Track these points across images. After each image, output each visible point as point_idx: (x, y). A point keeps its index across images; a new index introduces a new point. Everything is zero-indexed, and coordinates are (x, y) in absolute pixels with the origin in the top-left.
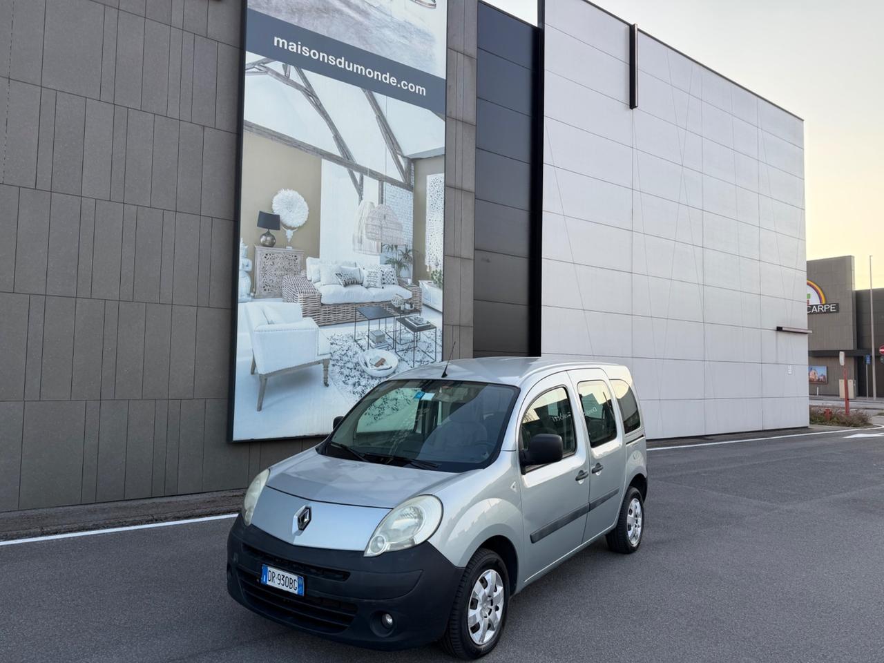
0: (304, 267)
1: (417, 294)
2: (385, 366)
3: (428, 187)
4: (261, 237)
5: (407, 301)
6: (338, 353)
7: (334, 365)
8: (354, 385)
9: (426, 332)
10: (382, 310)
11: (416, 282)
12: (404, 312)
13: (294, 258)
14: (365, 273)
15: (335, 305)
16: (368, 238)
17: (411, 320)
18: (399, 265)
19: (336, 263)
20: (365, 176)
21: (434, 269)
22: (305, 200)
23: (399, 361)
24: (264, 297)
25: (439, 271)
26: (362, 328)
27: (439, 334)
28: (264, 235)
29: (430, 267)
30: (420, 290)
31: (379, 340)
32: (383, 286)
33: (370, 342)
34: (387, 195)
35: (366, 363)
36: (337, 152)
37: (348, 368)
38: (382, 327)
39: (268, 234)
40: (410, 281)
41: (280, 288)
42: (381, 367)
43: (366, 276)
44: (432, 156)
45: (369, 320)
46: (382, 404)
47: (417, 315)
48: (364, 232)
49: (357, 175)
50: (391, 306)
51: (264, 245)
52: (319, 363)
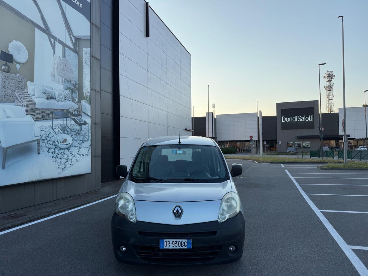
0: (26, 87)
1: (80, 106)
2: (67, 143)
3: (84, 54)
4: (2, 66)
5: (76, 110)
6: (44, 136)
7: (42, 142)
8: (53, 153)
9: (84, 126)
10: (65, 114)
11: (79, 101)
12: (74, 115)
13: (20, 81)
14: (57, 93)
15: (42, 109)
16: (58, 75)
17: (78, 119)
18: (72, 91)
19: (43, 86)
20: (56, 42)
21: (87, 95)
22: (27, 49)
23: (73, 140)
24: (5, 102)
25: (89, 96)
26: (56, 123)
27: (89, 127)
28: (4, 65)
29: (85, 93)
30: (81, 104)
31: (64, 129)
32: (65, 101)
33: (60, 130)
34: (66, 54)
35: (58, 141)
36: (43, 26)
37: (49, 144)
38: (65, 122)
39: (6, 65)
40: (77, 100)
41: (13, 97)
42: (65, 143)
43: (57, 95)
44: (85, 39)
45: (59, 118)
46: (66, 162)
47: (80, 117)
48: (56, 71)
49: (52, 40)
50: (69, 112)
51: (4, 71)
52: (35, 141)
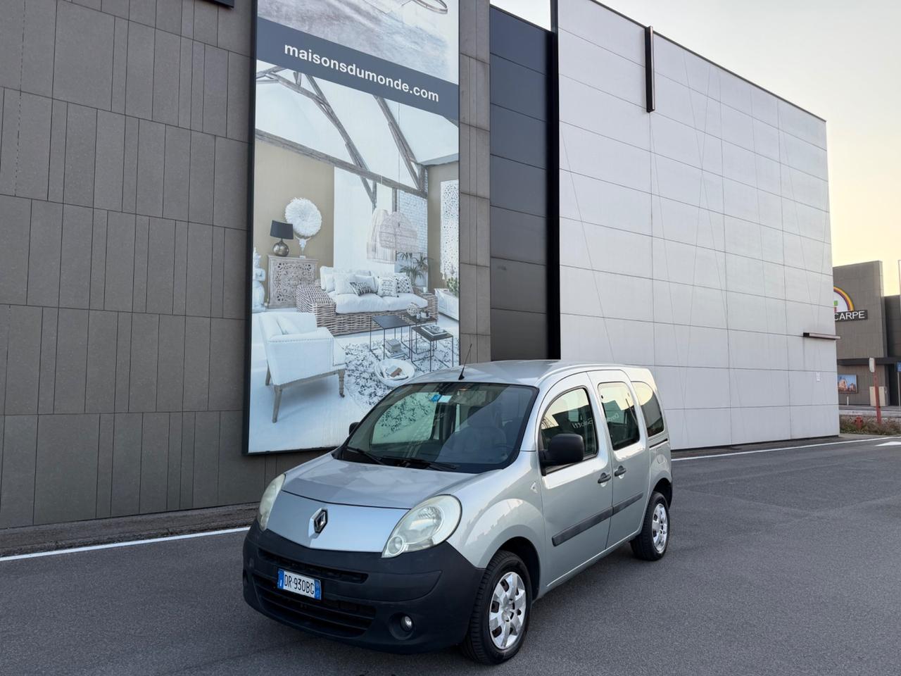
0: (318, 276)
1: (433, 302)
2: (401, 376)
3: (442, 195)
4: (275, 246)
5: (422, 310)
6: (353, 363)
7: (349, 376)
8: (370, 395)
9: (443, 341)
10: (398, 319)
11: (431, 291)
12: (420, 321)
13: (307, 267)
14: (380, 282)
15: (351, 315)
16: (382, 246)
17: (427, 329)
18: (414, 273)
19: (351, 271)
20: (377, 184)
21: (449, 276)
22: (318, 209)
23: (416, 370)
24: (278, 307)
25: (454, 279)
26: (378, 337)
27: (456, 342)
28: (278, 244)
29: (445, 275)
30: (436, 298)
31: (395, 350)
32: (399, 294)
33: (386, 351)
34: (401, 203)
35: (382, 374)
36: (349, 160)
37: (364, 378)
38: (398, 336)
39: (281, 243)
40: (425, 289)
41: (294, 298)
42: (397, 377)
43: (380, 285)
44: (446, 162)
45: (385, 329)
46: (399, 415)
47: (433, 324)
48: (378, 240)
49: (370, 183)
50: (407, 315)
51: (277, 255)
52: (335, 374)
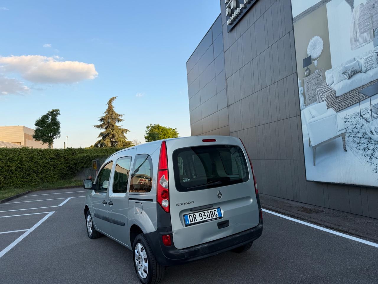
0: (324, 78)
6: (350, 127)
7: (348, 137)
8: (365, 149)
13: (319, 75)
15: (344, 95)
24: (310, 104)
26: (366, 105)
33: (373, 114)
35: (372, 132)
37: (358, 137)
41: (315, 96)
43: (363, 64)
45: (370, 97)
51: (306, 76)
52: (339, 136)
